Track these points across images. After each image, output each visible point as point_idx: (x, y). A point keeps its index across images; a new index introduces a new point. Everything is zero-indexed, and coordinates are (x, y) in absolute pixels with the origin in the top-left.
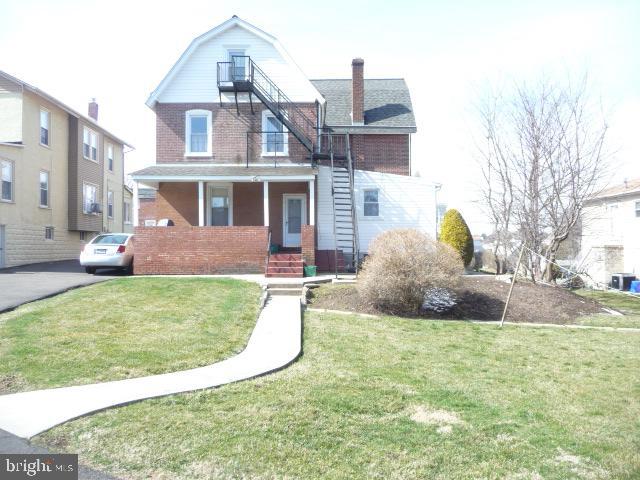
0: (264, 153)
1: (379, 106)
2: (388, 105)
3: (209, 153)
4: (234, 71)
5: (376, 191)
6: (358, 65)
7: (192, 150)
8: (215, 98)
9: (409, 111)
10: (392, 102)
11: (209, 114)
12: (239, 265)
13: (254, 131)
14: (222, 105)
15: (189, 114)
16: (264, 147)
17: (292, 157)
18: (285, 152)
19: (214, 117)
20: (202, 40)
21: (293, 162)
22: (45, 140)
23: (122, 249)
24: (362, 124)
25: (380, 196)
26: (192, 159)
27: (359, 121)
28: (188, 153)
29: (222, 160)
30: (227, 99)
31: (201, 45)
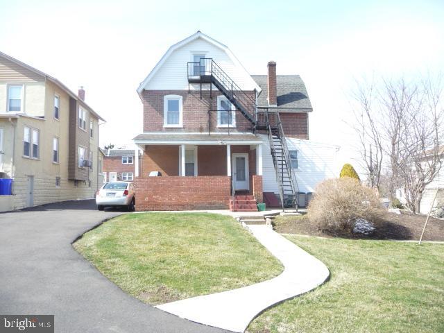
0: (219, 125)
1: (286, 93)
2: (292, 93)
3: (181, 125)
4: (198, 67)
5: (296, 152)
6: (272, 66)
7: (168, 123)
8: (185, 86)
9: (306, 97)
10: (294, 91)
11: (180, 98)
12: (210, 204)
13: (211, 110)
14: (189, 92)
15: (166, 98)
16: (219, 121)
17: (238, 128)
18: (234, 124)
19: (184, 100)
20: (175, 48)
21: (239, 131)
22: (57, 116)
23: (126, 193)
24: (276, 106)
25: (299, 155)
26: (168, 129)
27: (273, 104)
28: (166, 125)
29: (190, 130)
30: (193, 88)
31: (175, 50)
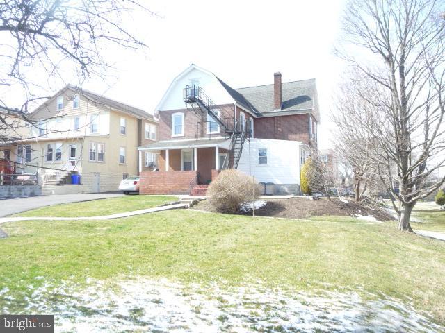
0: (208, 132)
1: (293, 97)
2: (299, 97)
3: (182, 135)
4: (194, 92)
5: (266, 150)
6: (278, 76)
7: (175, 133)
8: (183, 106)
9: (309, 99)
10: (301, 95)
11: (182, 114)
13: (204, 121)
14: (188, 109)
15: (174, 115)
16: (208, 130)
17: (221, 134)
18: (218, 132)
19: (185, 116)
20: (178, 78)
21: (222, 136)
22: (124, 132)
23: (135, 183)
24: (280, 110)
25: (267, 153)
26: (175, 138)
27: (276, 108)
28: (173, 135)
29: (189, 137)
30: (189, 106)
31: (179, 80)
